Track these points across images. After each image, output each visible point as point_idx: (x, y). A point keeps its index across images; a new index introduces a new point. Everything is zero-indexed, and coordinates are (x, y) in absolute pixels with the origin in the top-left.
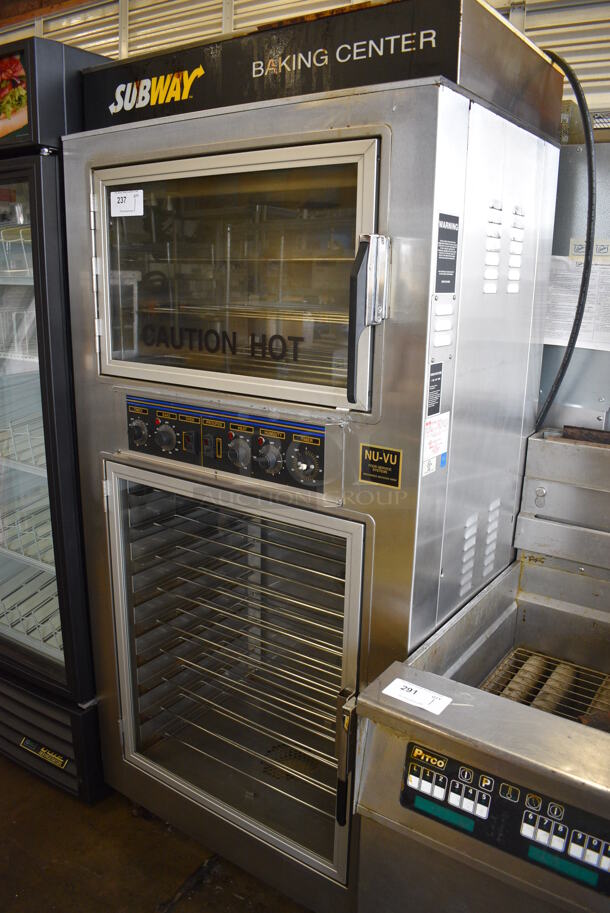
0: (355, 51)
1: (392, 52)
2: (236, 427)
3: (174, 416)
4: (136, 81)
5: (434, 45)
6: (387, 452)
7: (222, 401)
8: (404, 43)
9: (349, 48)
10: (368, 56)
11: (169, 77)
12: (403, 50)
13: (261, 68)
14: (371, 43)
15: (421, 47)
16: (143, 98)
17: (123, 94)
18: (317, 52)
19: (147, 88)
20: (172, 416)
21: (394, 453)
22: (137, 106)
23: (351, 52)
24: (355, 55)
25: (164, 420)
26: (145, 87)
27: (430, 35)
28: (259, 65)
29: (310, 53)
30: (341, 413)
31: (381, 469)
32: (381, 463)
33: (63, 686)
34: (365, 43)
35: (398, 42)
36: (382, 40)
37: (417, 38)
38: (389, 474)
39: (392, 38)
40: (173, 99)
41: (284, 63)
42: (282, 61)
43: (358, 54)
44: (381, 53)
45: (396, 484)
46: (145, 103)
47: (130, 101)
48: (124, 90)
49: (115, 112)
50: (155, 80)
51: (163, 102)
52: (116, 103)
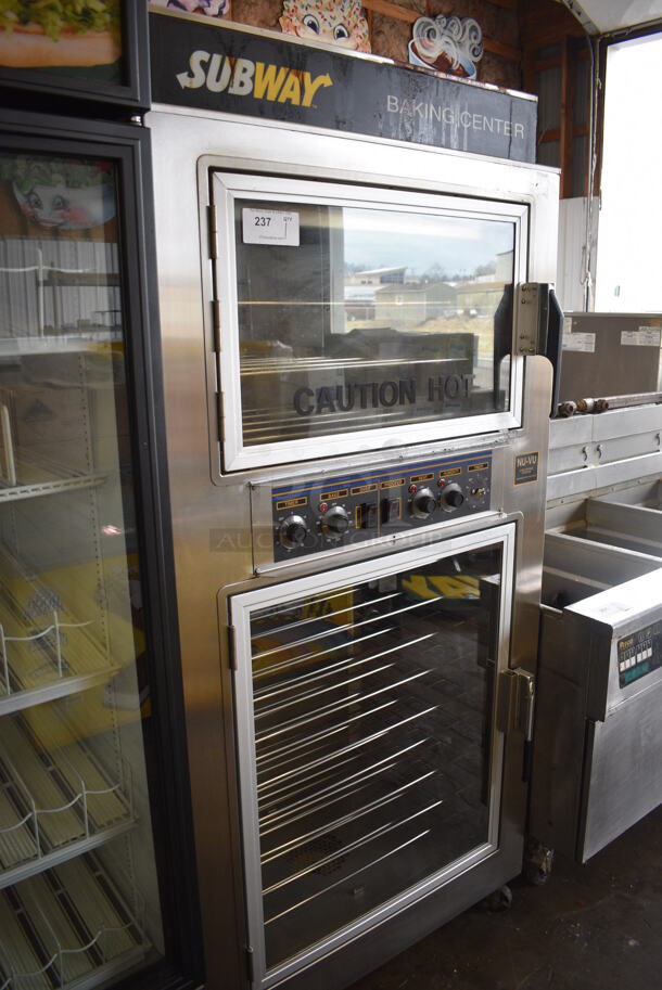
0: (474, 121)
1: (498, 132)
2: (416, 479)
3: (344, 493)
4: (230, 55)
5: (523, 137)
6: (530, 455)
10: (483, 128)
11: (283, 71)
12: (505, 133)
13: (395, 104)
14: (485, 118)
15: (515, 135)
16: (242, 84)
17: (205, 66)
19: (250, 73)
20: (341, 494)
21: (533, 454)
22: (231, 91)
24: (474, 124)
25: (330, 504)
26: (245, 70)
27: (520, 128)
28: (394, 101)
30: (503, 434)
31: (527, 471)
32: (527, 465)
34: (481, 117)
36: (492, 119)
38: (531, 473)
39: (499, 121)
40: (289, 100)
44: (491, 130)
45: (535, 479)
46: (245, 91)
47: (218, 80)
48: (206, 60)
49: (188, 86)
50: (260, 66)
51: (273, 99)
52: (191, 75)
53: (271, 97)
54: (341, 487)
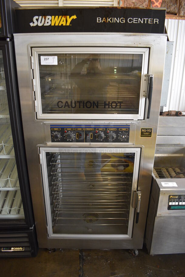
0: (134, 20)
1: (146, 23)
2: (98, 129)
4: (44, 16)
5: (158, 23)
6: (148, 129)
7: (93, 122)
8: (149, 21)
9: (132, 19)
10: (138, 22)
11: (60, 17)
12: (149, 23)
13: (100, 20)
14: (139, 19)
15: (154, 23)
16: (48, 23)
17: (37, 20)
18: (122, 18)
19: (50, 19)
20: (71, 129)
21: (150, 129)
22: (45, 25)
23: (133, 20)
24: (134, 21)
25: (68, 131)
26: (48, 19)
27: (157, 20)
28: (100, 19)
29: (119, 18)
30: (135, 121)
31: (147, 133)
32: (147, 132)
33: (25, 225)
34: (137, 19)
35: (147, 21)
36: (143, 19)
37: (153, 20)
38: (149, 134)
39: (146, 19)
40: (62, 25)
41: (109, 20)
42: (108, 19)
43: (135, 22)
44: (142, 22)
45: (151, 136)
46: (49, 24)
47: (41, 23)
48: (38, 18)
49: (33, 26)
50: (53, 17)
51: (57, 25)
52: (34, 23)
53: (57, 24)
54: (72, 127)
